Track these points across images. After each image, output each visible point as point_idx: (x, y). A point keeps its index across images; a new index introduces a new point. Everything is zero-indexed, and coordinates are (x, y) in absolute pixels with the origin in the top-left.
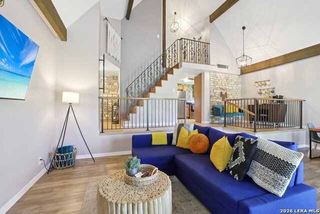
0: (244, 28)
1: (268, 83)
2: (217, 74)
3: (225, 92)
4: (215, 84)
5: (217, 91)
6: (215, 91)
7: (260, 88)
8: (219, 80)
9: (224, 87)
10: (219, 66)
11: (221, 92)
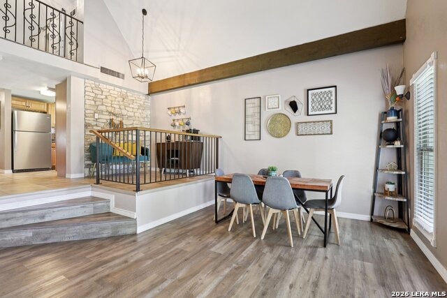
0: (144, 12)
1: (182, 110)
2: (102, 86)
3: (119, 119)
4: (97, 103)
5: (101, 116)
6: (97, 116)
7: (173, 117)
8: (106, 98)
9: (117, 111)
10: (104, 70)
11: (111, 120)
